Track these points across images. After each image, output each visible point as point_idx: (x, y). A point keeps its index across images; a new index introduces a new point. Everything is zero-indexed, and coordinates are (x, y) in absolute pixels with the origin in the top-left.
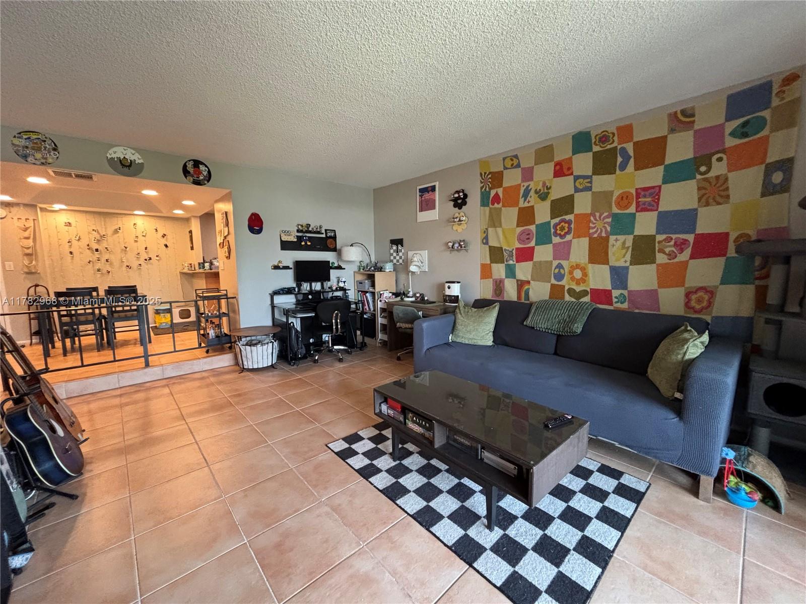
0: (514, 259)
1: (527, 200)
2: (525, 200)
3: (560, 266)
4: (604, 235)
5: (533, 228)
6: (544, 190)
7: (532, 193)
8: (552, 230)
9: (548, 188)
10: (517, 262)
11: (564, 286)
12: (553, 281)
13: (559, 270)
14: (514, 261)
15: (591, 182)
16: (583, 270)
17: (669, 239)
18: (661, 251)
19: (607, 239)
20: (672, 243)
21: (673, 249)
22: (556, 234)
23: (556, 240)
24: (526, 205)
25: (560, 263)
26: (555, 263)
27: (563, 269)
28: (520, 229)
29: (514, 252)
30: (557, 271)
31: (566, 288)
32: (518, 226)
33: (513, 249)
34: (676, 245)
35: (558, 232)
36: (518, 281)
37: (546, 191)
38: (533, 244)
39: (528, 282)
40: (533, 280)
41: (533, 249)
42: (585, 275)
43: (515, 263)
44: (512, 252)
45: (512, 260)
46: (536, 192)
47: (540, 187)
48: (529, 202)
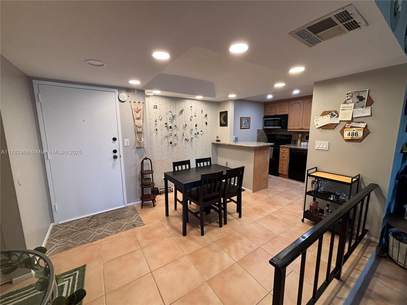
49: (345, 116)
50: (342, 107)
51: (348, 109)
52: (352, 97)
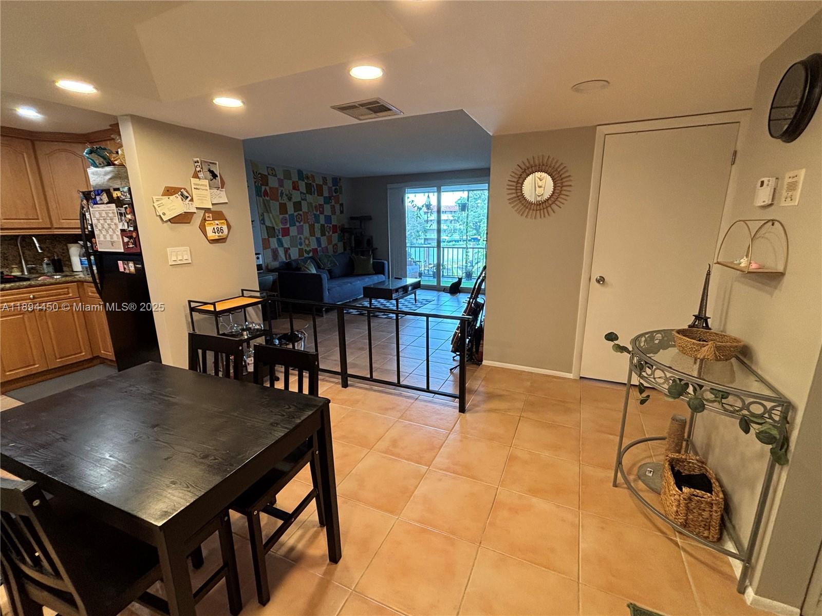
0: (281, 235)
1: (283, 199)
3: (300, 238)
4: (313, 223)
5: (287, 216)
7: (284, 195)
8: (296, 219)
10: (283, 236)
11: (303, 249)
12: (299, 247)
13: (301, 240)
15: (306, 197)
16: (308, 240)
17: (328, 226)
19: (314, 225)
21: (329, 230)
23: (298, 224)
24: (283, 202)
26: (299, 236)
28: (281, 216)
32: (280, 214)
33: (280, 228)
35: (298, 220)
36: (285, 248)
37: (290, 196)
38: (288, 226)
39: (289, 249)
40: (291, 247)
41: (289, 228)
42: (309, 242)
43: (281, 237)
44: (279, 230)
46: (287, 195)
47: (287, 193)
49: (202, 200)
50: (195, 184)
51: (202, 187)
52: (202, 168)
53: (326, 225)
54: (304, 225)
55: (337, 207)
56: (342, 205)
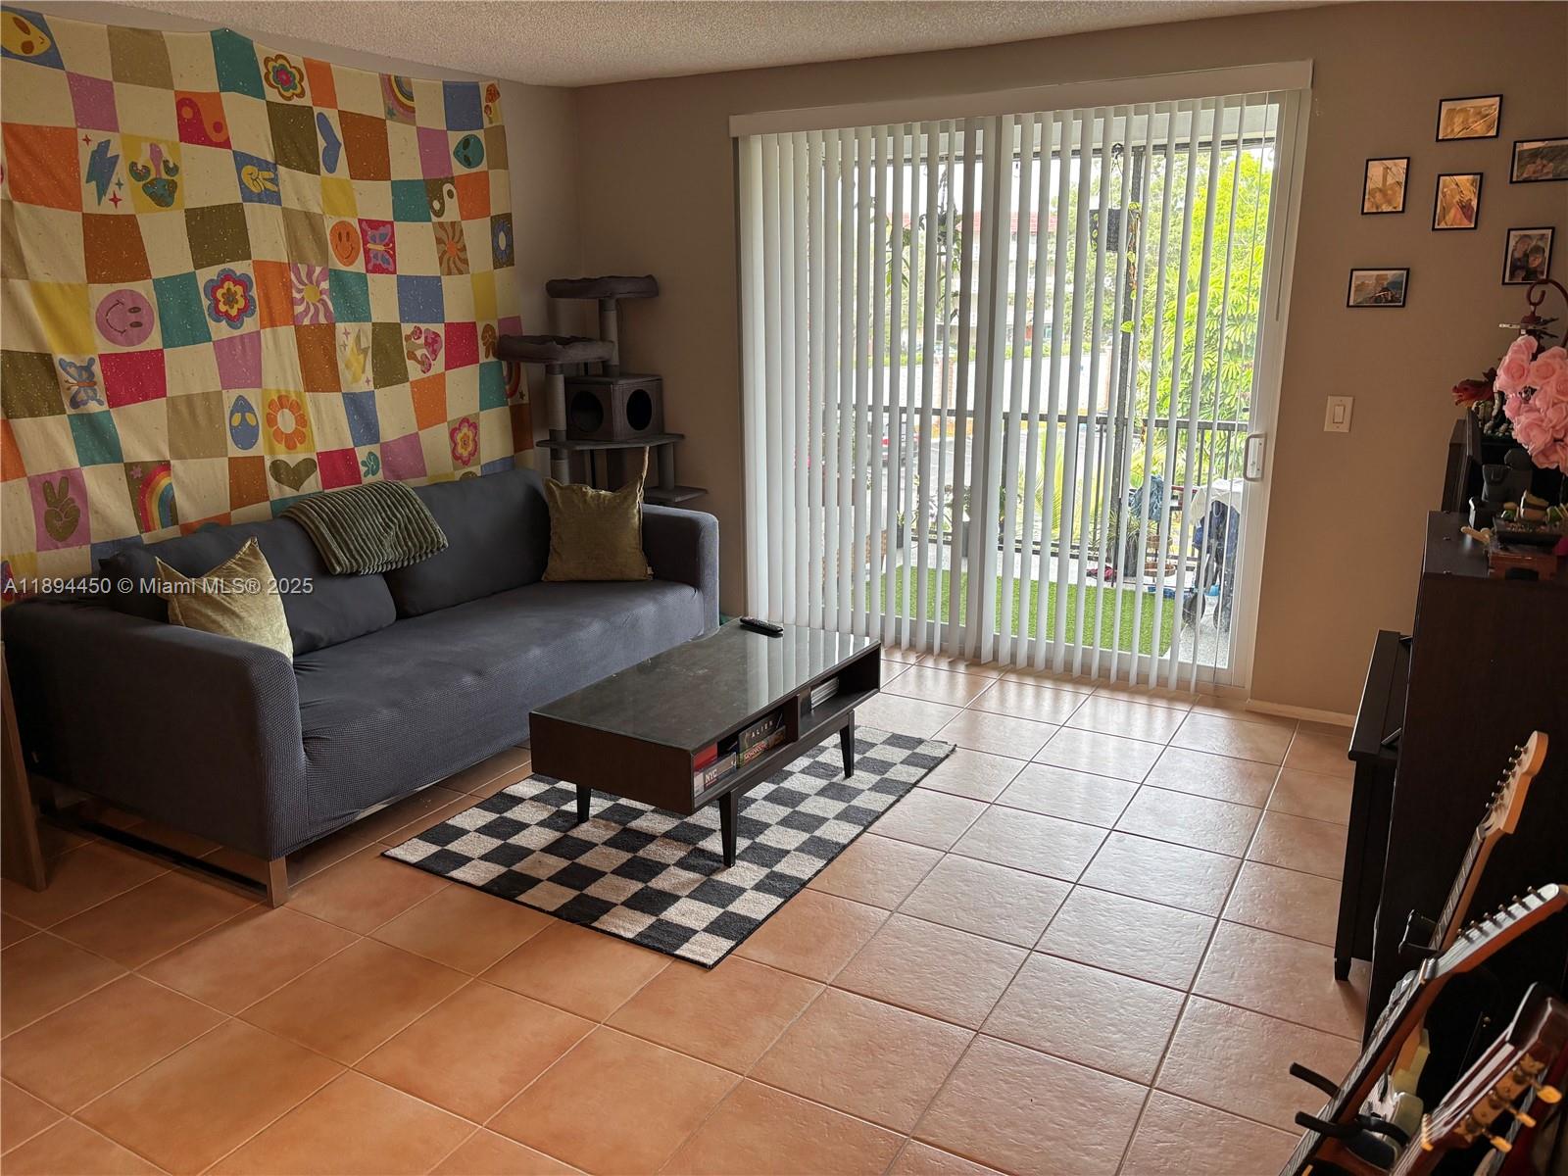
0: (102, 396)
1: (109, 195)
2: (101, 191)
3: (243, 406)
4: (322, 320)
5: (144, 288)
6: (158, 171)
7: (121, 172)
8: (206, 303)
9: (173, 170)
10: (115, 401)
11: (262, 458)
12: (235, 451)
13: (243, 417)
14: (101, 403)
15: (274, 181)
16: (297, 408)
17: (417, 332)
18: (412, 356)
19: (330, 329)
20: (422, 341)
21: (425, 351)
22: (218, 315)
23: (220, 330)
24: (107, 208)
25: (240, 398)
26: (230, 397)
27: (251, 409)
28: (101, 291)
29: (97, 368)
30: (237, 417)
31: (268, 464)
32: (93, 277)
33: (92, 361)
34: (427, 344)
35: (222, 308)
36: (129, 467)
37: (164, 176)
38: (154, 341)
39: (165, 467)
40: (180, 457)
41: (156, 357)
42: (302, 421)
43: (105, 407)
44: (87, 368)
45: (93, 399)
46: (137, 173)
47: (143, 159)
48: (115, 200)
53: (407, 329)
54: (267, 334)
55: (477, 236)
56: (502, 224)
